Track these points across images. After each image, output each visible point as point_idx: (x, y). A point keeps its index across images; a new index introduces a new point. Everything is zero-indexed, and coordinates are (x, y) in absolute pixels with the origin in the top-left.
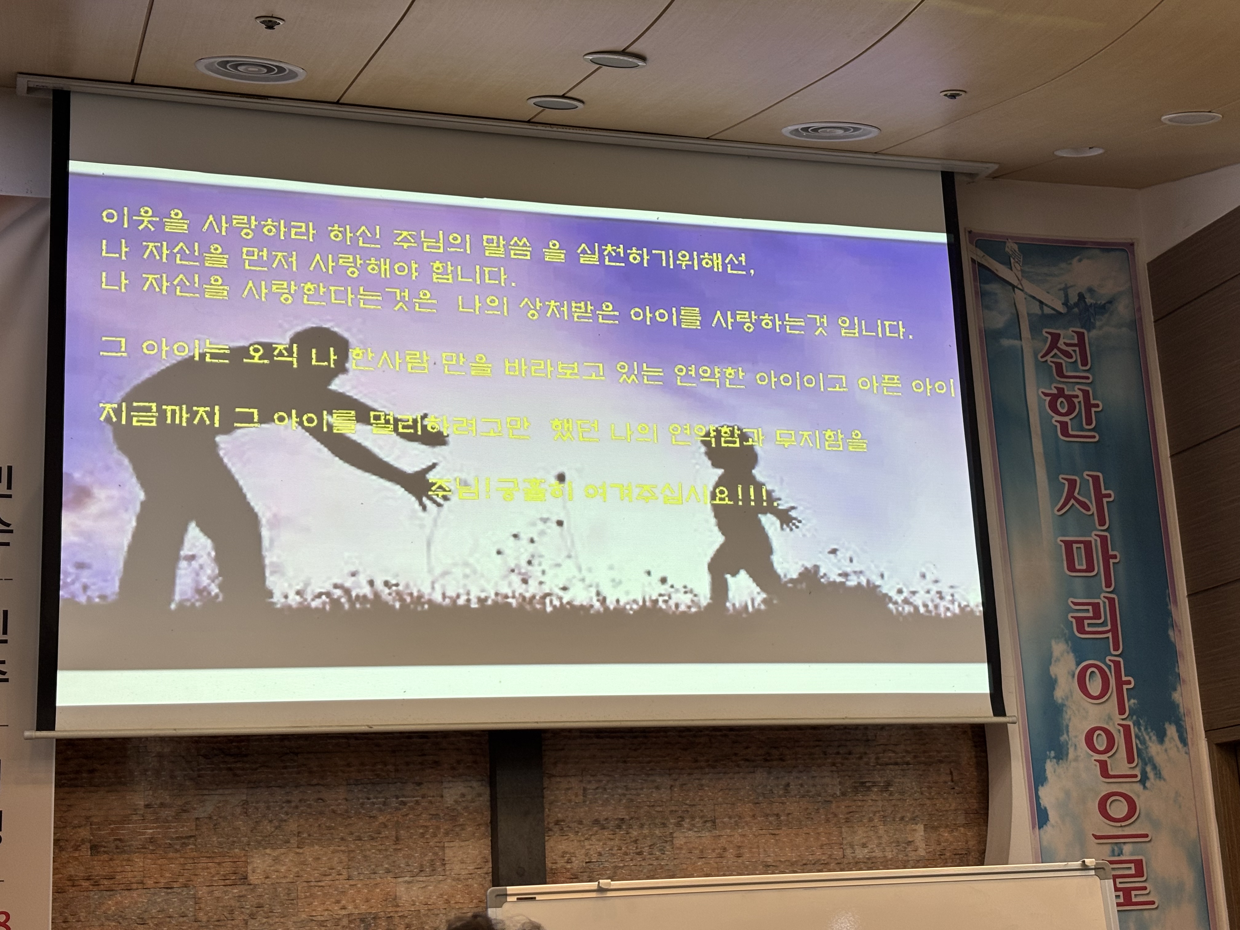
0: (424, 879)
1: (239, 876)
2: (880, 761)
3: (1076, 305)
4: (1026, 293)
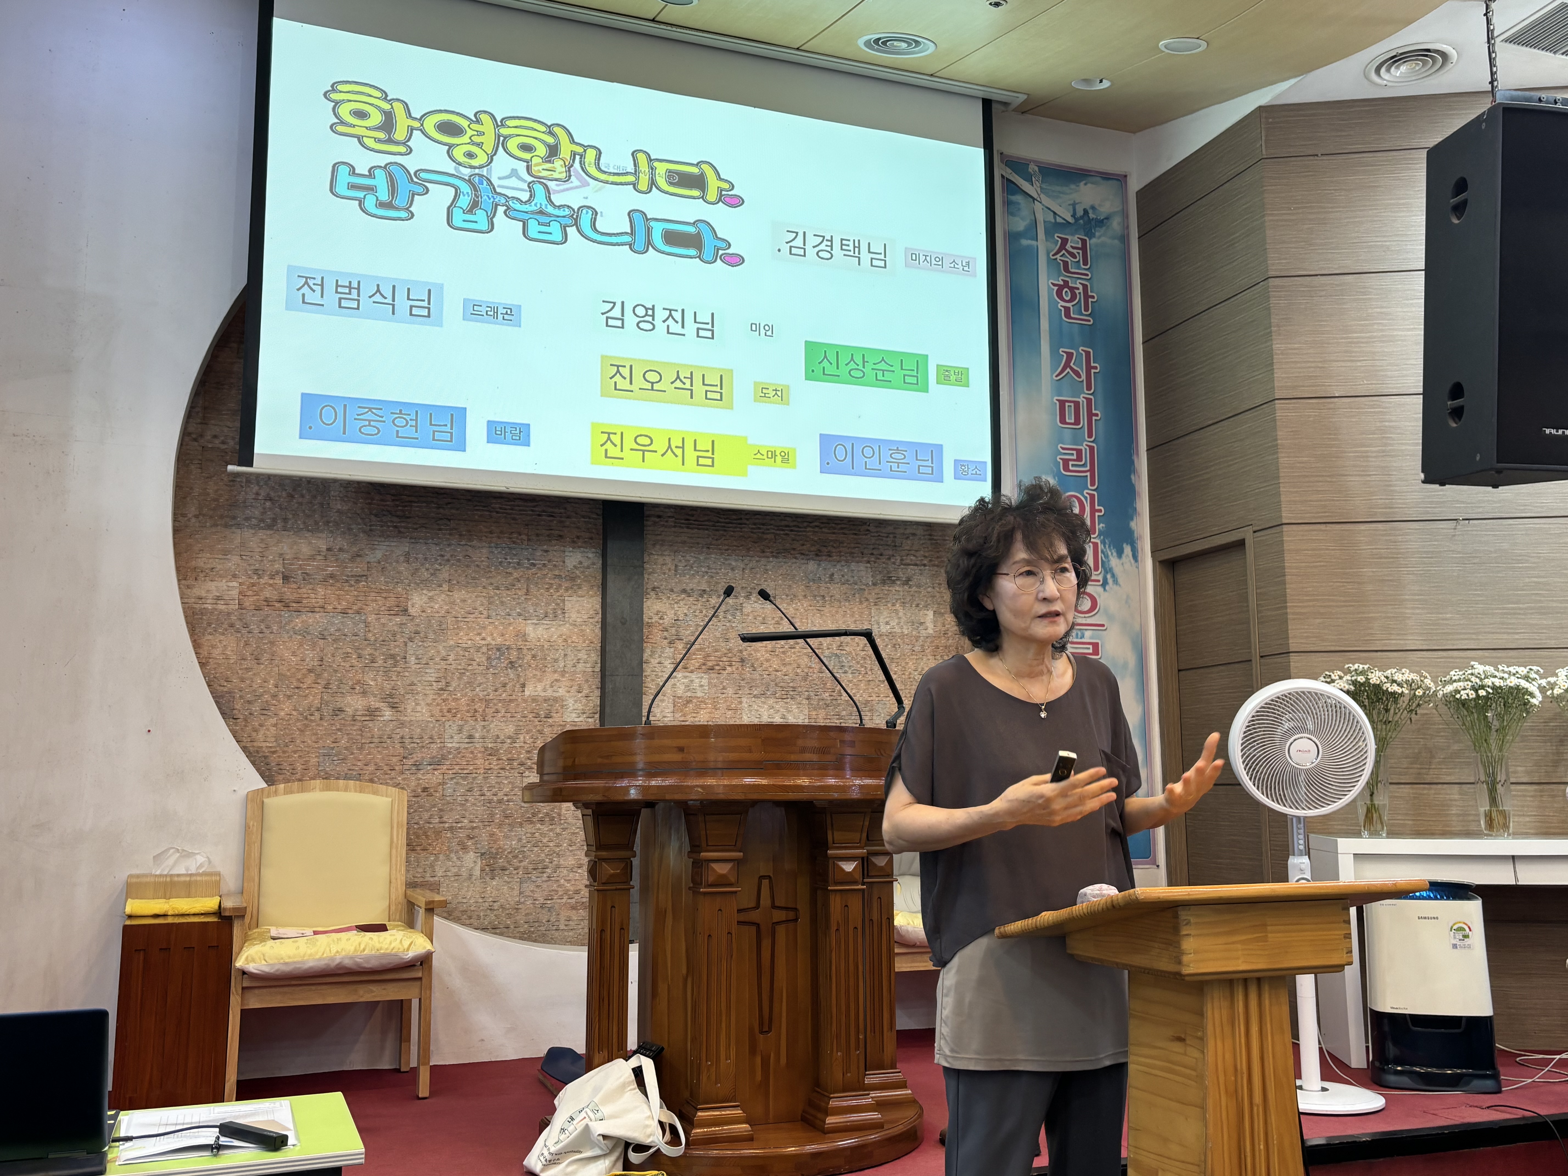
0: (548, 622)
1: (401, 609)
2: (904, 562)
3: (1082, 217)
4: (1043, 205)
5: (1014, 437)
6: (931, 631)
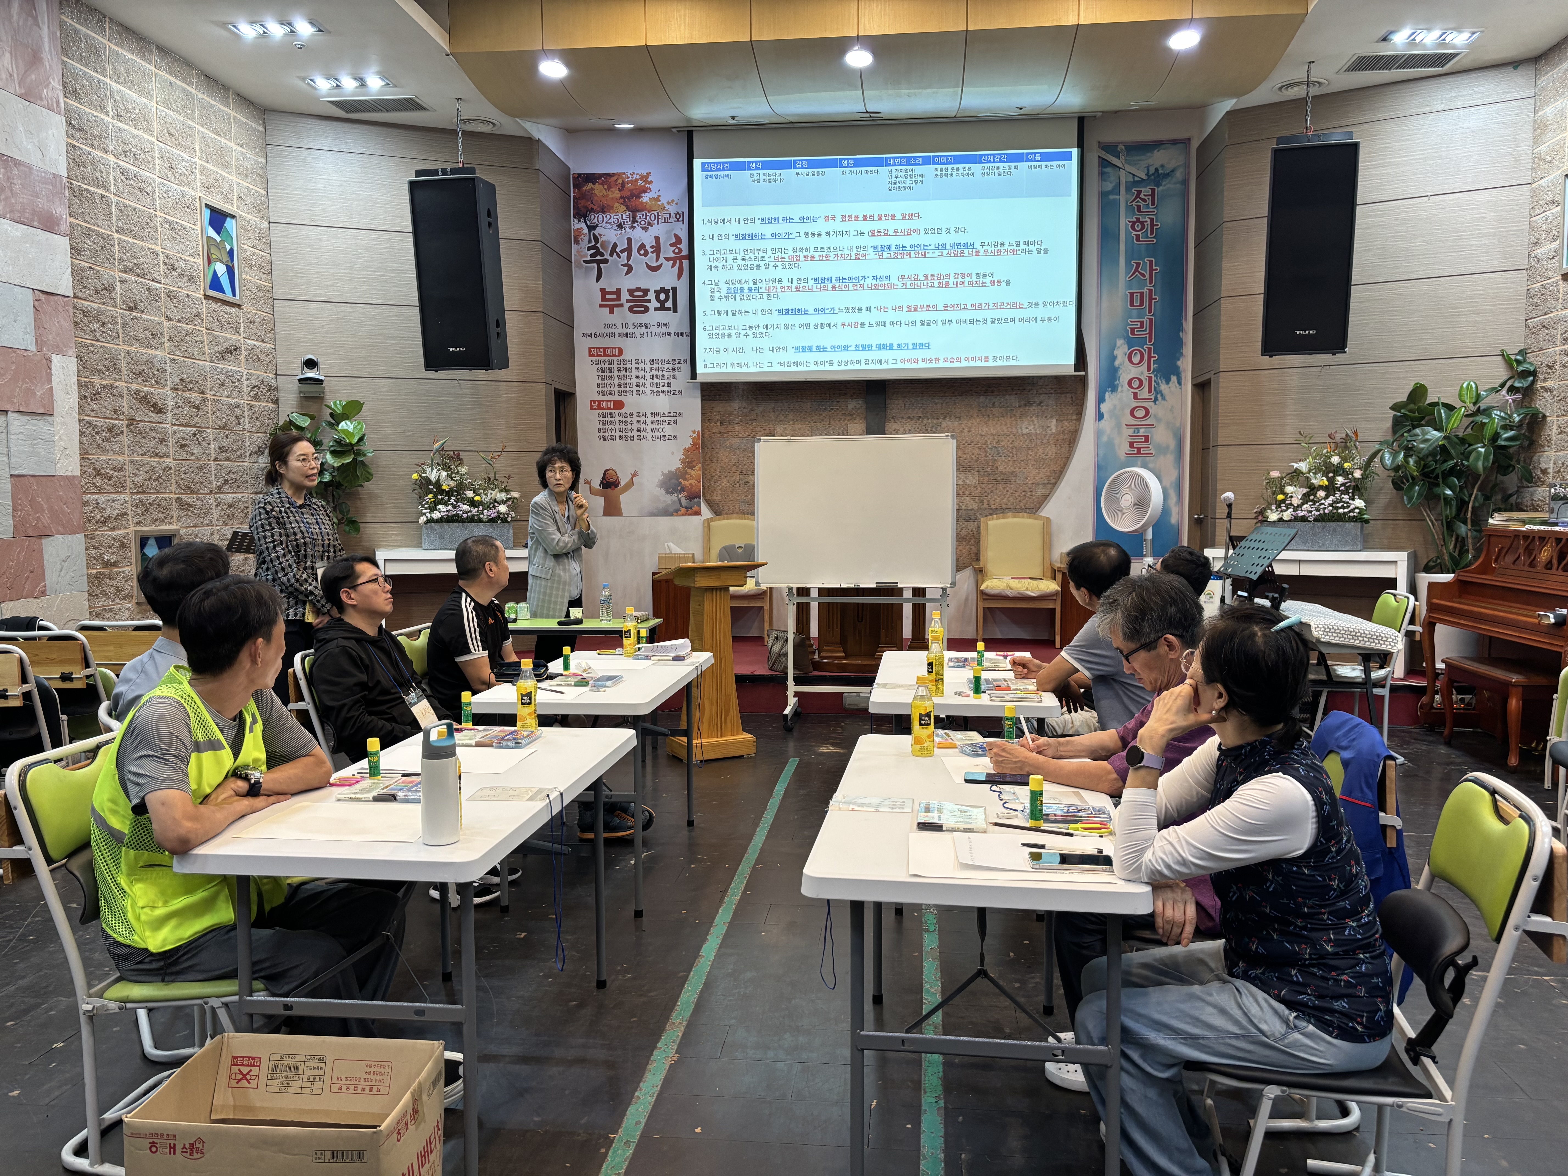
3: (1153, 174)
4: (1126, 171)
5: (1099, 317)
6: (1054, 431)
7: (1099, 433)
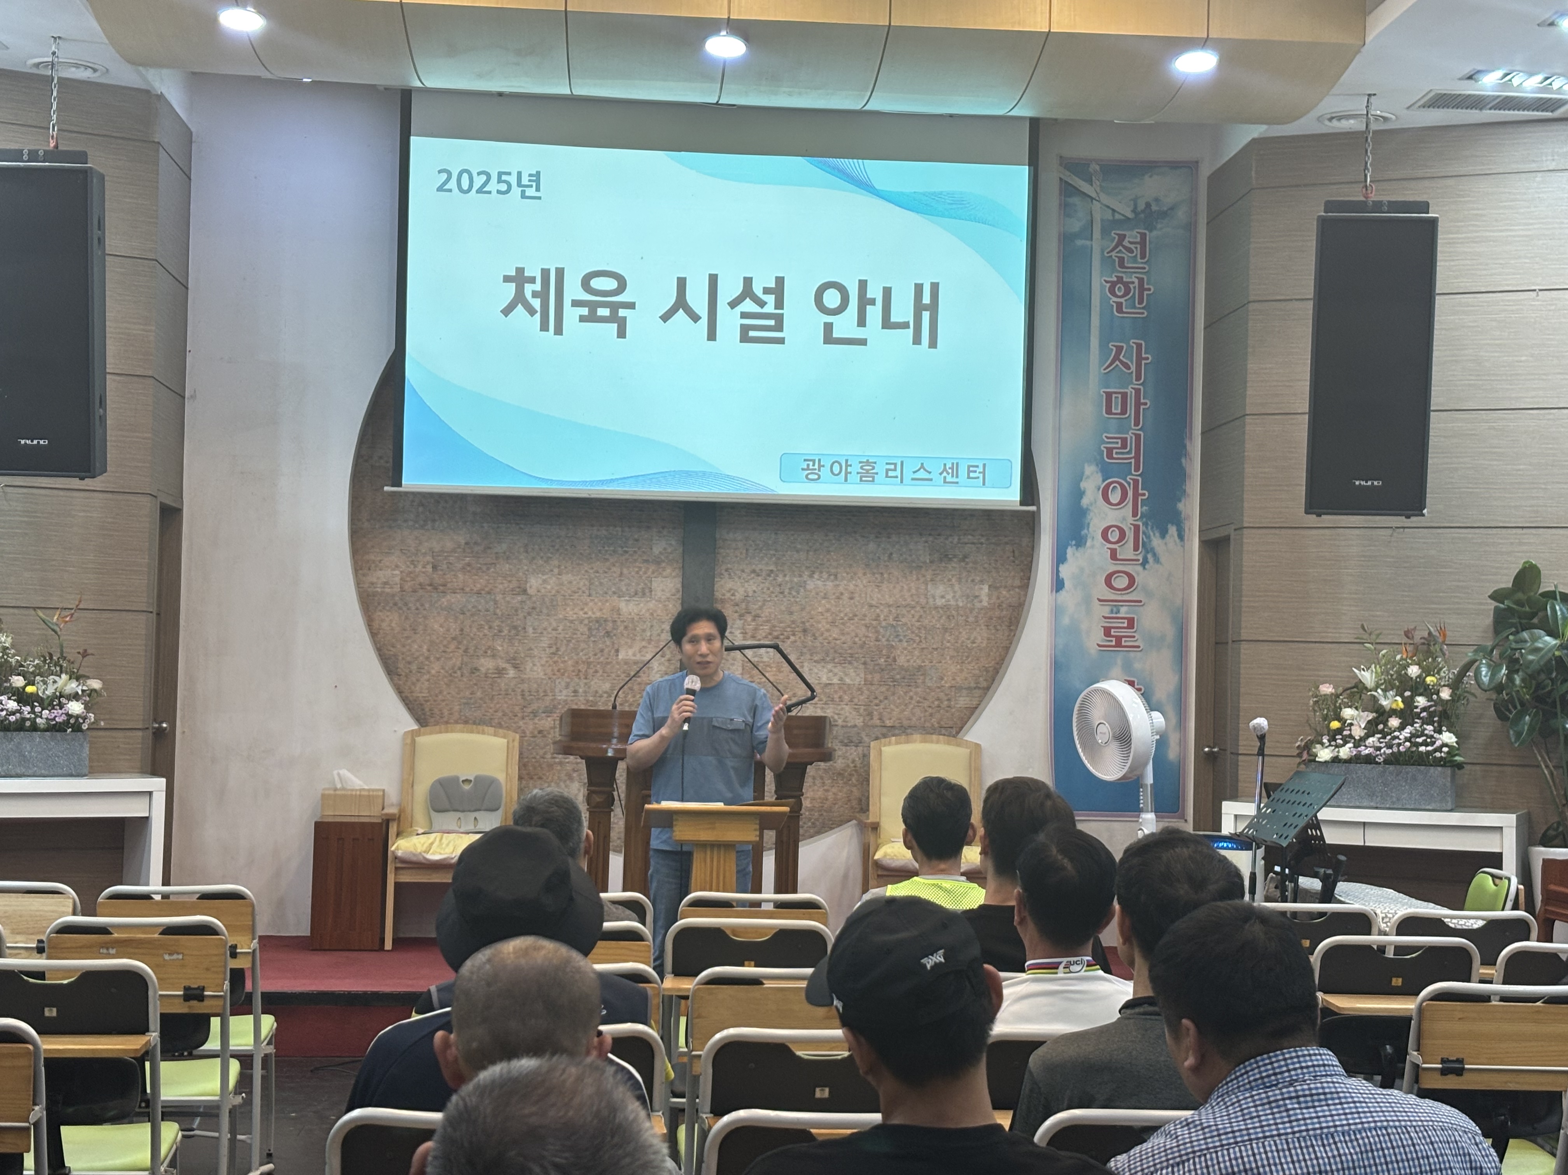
0: (638, 599)
1: (522, 589)
2: (961, 541)
3: (1143, 211)
4: (1102, 204)
5: (1058, 429)
6: (985, 604)
7: (1057, 612)
